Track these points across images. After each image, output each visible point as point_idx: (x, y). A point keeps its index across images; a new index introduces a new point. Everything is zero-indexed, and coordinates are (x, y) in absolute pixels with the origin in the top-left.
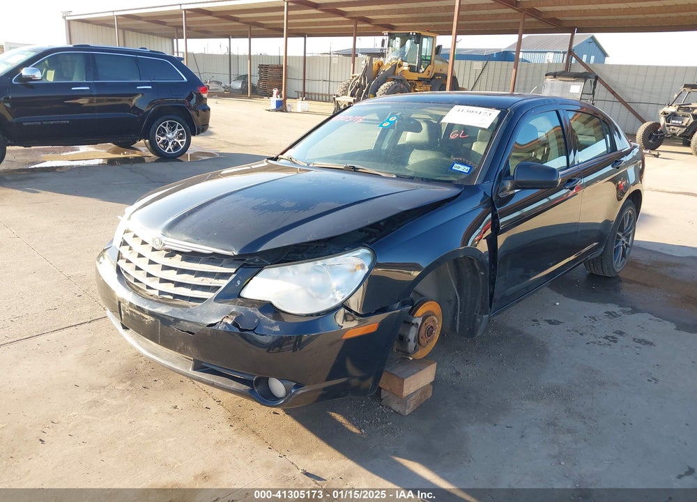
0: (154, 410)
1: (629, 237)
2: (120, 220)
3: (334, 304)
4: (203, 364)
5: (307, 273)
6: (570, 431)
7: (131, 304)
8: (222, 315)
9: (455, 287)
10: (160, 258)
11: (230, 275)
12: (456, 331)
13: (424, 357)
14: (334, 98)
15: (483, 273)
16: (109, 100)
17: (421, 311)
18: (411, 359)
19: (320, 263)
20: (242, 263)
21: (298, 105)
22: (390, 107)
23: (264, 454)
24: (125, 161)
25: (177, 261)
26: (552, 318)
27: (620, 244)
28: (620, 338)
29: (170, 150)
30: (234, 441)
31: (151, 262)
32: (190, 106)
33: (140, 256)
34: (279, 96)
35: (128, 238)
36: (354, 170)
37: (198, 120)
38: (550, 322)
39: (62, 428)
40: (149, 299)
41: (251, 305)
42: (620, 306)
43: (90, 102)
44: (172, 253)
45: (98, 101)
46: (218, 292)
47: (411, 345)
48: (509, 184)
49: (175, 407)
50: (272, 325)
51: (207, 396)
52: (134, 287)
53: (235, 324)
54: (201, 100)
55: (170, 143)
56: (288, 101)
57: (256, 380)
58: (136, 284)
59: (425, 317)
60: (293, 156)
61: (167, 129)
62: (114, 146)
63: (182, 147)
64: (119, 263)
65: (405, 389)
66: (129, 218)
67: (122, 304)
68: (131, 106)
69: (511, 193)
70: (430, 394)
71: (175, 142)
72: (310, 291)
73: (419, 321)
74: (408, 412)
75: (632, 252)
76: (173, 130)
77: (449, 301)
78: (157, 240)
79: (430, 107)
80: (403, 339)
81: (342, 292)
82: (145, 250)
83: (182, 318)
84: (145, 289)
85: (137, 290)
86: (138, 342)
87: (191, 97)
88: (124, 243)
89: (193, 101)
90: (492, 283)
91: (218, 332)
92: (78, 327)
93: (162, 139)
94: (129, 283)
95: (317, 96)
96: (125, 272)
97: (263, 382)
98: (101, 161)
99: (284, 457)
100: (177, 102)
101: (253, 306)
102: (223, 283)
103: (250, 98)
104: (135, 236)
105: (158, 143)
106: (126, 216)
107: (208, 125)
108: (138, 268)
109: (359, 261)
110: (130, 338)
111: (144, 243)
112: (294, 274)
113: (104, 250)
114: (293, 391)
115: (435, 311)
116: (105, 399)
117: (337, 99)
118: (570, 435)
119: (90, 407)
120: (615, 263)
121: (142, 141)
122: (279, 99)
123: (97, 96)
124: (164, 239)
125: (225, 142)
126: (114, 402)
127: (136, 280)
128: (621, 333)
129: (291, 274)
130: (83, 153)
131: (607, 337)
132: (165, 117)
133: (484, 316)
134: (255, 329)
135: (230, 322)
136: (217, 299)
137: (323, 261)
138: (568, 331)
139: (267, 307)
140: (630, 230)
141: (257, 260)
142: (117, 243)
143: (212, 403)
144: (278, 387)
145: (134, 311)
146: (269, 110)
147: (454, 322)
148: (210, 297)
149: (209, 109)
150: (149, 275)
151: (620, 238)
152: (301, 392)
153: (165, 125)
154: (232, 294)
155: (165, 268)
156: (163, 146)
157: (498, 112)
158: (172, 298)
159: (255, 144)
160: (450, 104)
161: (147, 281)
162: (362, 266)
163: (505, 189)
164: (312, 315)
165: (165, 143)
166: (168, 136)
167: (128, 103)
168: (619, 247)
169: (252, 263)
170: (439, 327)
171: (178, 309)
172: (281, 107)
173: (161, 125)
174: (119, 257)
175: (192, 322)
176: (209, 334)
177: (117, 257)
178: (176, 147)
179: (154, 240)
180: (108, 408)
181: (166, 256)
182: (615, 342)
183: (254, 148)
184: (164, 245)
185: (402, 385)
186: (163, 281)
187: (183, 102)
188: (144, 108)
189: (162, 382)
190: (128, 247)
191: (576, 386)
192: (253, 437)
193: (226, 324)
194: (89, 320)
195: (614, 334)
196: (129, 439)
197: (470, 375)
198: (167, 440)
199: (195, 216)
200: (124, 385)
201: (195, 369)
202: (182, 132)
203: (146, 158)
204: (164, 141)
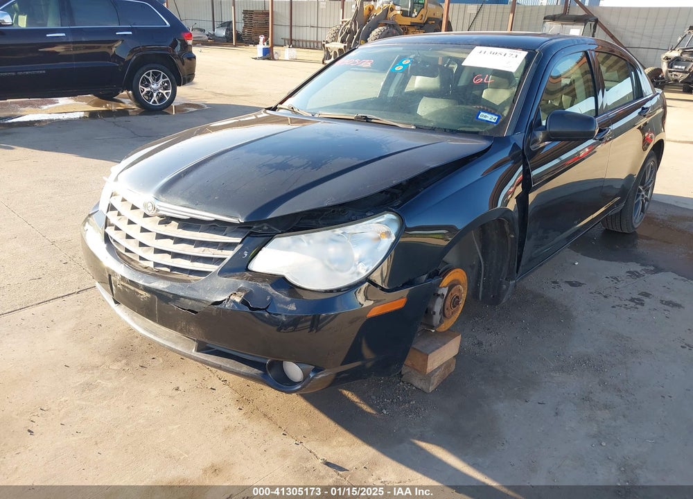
0: (154, 392)
1: (648, 191)
2: (105, 182)
3: (356, 279)
4: (208, 345)
5: (323, 242)
6: (606, 407)
7: (123, 278)
8: (228, 292)
9: (478, 251)
10: (153, 225)
11: (235, 245)
12: (479, 299)
13: (448, 330)
14: (324, 45)
15: (513, 236)
16: (87, 48)
17: (447, 280)
18: (433, 331)
19: (338, 231)
20: (249, 231)
21: (286, 52)
22: (401, 48)
23: (278, 441)
24: (108, 113)
25: (173, 229)
26: (573, 279)
27: (640, 198)
28: (646, 300)
29: (154, 102)
30: (245, 427)
31: (143, 230)
32: (174, 55)
33: (130, 222)
34: (265, 43)
35: (116, 203)
36: (366, 120)
37: (183, 69)
38: (571, 284)
39: (53, 416)
40: (144, 272)
41: (261, 279)
42: (642, 265)
43: (67, 50)
44: (166, 220)
45: (75, 49)
46: (222, 265)
47: (437, 318)
48: (540, 135)
49: (177, 389)
50: (287, 303)
51: (211, 375)
52: (125, 258)
53: (244, 302)
54: (186, 47)
55: (155, 95)
56: (275, 49)
57: (270, 363)
58: (127, 254)
59: (451, 286)
60: (294, 106)
61: (151, 79)
62: (97, 98)
63: (167, 98)
64: (107, 230)
65: (428, 365)
66: (116, 179)
67: (112, 278)
68: (111, 54)
69: (542, 145)
70: (453, 367)
71: (159, 93)
72: (327, 263)
73: (445, 291)
74: (431, 389)
75: (650, 206)
76: (158, 80)
77: (472, 267)
78: (149, 204)
79: (447, 49)
80: (428, 313)
81: (366, 264)
82: (136, 216)
83: (182, 294)
84: (138, 260)
85: (129, 261)
86: (133, 319)
87: (174, 45)
88: (111, 208)
89: (178, 48)
90: (521, 245)
91: (225, 311)
92: (65, 298)
93: (146, 90)
94: (119, 254)
95: (304, 44)
96: (114, 241)
97: (277, 366)
98: (82, 114)
99: (300, 445)
100: (162, 50)
101: (264, 281)
102: (228, 254)
103: (235, 46)
104: (124, 200)
105: (142, 95)
106: (113, 176)
107: (194, 74)
108: (128, 237)
109: (384, 229)
110: (123, 314)
111: (134, 208)
112: (309, 243)
113: (90, 215)
114: (311, 376)
115: (461, 280)
116: (99, 381)
117: (327, 45)
118: (607, 411)
119: (83, 391)
120: (634, 218)
121: (125, 93)
122: (266, 46)
123: (73, 43)
124: (157, 204)
125: (213, 92)
126: (110, 385)
127: (127, 250)
128: (647, 295)
129: (306, 245)
130: (62, 106)
131: (632, 300)
132: (149, 66)
133: (511, 282)
134: (267, 308)
135: (238, 300)
136: (222, 272)
137: (342, 228)
138: (591, 293)
139: (280, 282)
140: (650, 183)
141: (265, 228)
142: (103, 207)
143: (217, 384)
144: (294, 371)
145: (127, 285)
146: (256, 59)
147: (477, 288)
148: (213, 270)
149: (195, 57)
150: (142, 245)
151: (640, 191)
152: (320, 376)
153: (148, 75)
154: (239, 267)
155: (160, 236)
156: (147, 98)
157: (525, 53)
158: (169, 270)
159: (243, 93)
160: (469, 45)
161: (140, 251)
162: (388, 234)
163: (536, 141)
164: (331, 291)
165: (150, 94)
166: (153, 86)
167: (108, 50)
168: (639, 202)
169: (260, 231)
170: (464, 296)
171: (177, 284)
172: (268, 55)
173: (144, 75)
174: (107, 224)
175: (194, 300)
176: (214, 313)
177: (104, 224)
178: (161, 98)
179: (145, 206)
180: (103, 392)
181: (161, 223)
182: (642, 304)
183: (242, 98)
184: (158, 210)
185: (426, 360)
186: (158, 251)
187: (167, 49)
188: (125, 56)
189: (161, 360)
190: (116, 212)
191: (607, 355)
192: (265, 422)
193: (234, 302)
194: (77, 290)
195: (640, 296)
196: (128, 427)
197: (493, 345)
198: (170, 428)
199: (191, 177)
200: (119, 363)
201: (199, 350)
202: (167, 82)
203: (130, 111)
204: (148, 92)
